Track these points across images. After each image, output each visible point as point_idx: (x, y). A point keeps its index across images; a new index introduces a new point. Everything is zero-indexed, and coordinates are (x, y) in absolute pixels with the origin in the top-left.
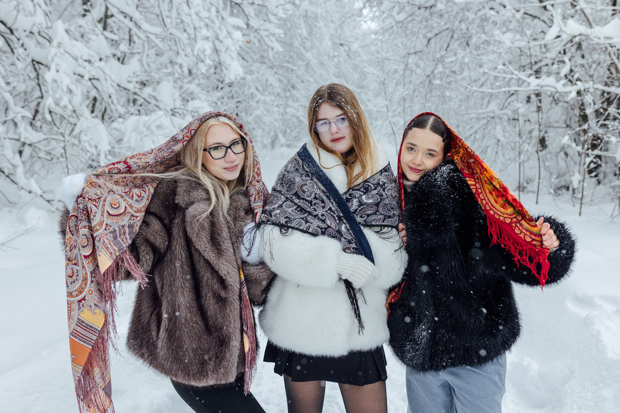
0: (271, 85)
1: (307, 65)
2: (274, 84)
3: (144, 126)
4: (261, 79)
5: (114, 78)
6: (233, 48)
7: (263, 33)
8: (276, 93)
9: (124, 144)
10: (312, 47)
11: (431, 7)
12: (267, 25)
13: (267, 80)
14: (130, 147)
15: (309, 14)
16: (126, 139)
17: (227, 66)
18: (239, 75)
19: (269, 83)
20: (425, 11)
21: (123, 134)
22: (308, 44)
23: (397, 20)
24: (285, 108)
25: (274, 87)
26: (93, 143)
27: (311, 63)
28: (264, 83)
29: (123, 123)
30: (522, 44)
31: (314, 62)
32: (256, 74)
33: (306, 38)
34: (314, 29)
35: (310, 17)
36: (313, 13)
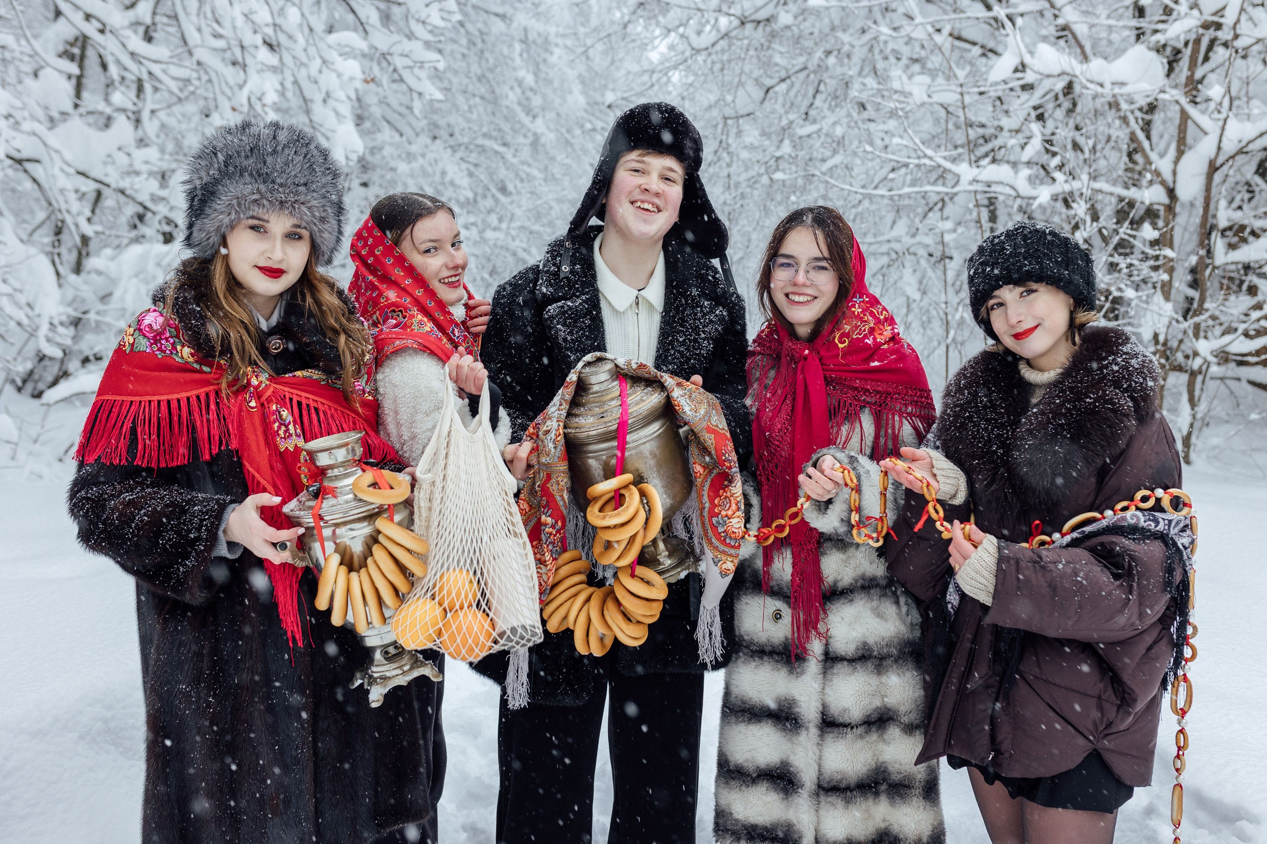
0: (452, 183)
1: (535, 144)
2: (458, 181)
3: (158, 265)
4: (430, 170)
5: (68, 156)
6: (341, 95)
7: (399, 62)
8: (462, 199)
9: (114, 303)
10: (544, 109)
11: (768, 20)
12: (408, 46)
13: (444, 173)
14: (124, 310)
15: (531, 38)
16: (117, 294)
17: (329, 134)
18: (354, 152)
19: (448, 178)
20: (756, 29)
21: (114, 282)
22: (537, 101)
23: (695, 45)
24: (481, 232)
25: (459, 187)
26: (22, 299)
27: (543, 140)
28: (437, 178)
29: (113, 259)
30: (950, 97)
31: (549, 138)
32: (421, 160)
33: (531, 89)
34: (542, 66)
35: (534, 42)
36: (539, 34)
